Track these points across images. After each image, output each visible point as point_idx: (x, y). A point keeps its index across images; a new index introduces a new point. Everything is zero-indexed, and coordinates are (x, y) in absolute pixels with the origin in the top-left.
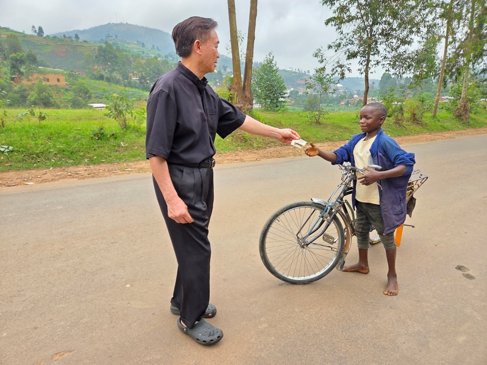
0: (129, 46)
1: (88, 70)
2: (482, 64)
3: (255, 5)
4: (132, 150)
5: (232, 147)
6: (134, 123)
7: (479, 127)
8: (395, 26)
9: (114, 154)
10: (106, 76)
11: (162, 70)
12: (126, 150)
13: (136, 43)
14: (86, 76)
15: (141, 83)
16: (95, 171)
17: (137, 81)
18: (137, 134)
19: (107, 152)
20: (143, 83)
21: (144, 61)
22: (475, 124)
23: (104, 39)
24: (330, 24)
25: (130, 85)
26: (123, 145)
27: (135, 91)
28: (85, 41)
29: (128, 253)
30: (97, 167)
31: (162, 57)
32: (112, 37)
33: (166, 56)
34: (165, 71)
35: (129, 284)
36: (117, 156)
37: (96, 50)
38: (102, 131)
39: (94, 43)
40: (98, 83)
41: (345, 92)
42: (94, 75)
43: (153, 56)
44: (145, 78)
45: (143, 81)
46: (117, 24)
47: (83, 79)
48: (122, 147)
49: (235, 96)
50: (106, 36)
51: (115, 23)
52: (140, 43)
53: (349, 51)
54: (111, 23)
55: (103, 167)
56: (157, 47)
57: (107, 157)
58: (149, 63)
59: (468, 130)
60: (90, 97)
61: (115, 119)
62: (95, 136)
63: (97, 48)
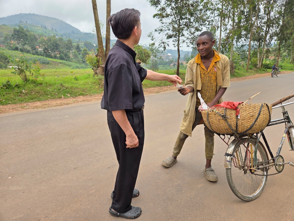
0: (35, 28)
1: (7, 44)
2: (241, 42)
3: (109, 5)
4: (31, 94)
5: (99, 91)
6: (32, 77)
7: (240, 77)
8: (192, 20)
9: (17, 98)
10: (20, 48)
11: (59, 44)
12: (26, 95)
13: (40, 26)
14: (6, 48)
15: (45, 52)
16: (3, 109)
17: (42, 51)
18: (34, 85)
19: (13, 97)
20: (46, 52)
21: (46, 38)
22: (238, 75)
23: (18, 23)
24: (156, 17)
25: (37, 53)
26: (24, 92)
27: (41, 58)
28: (4, 25)
29: (14, 158)
30: (5, 107)
31: (59, 36)
32: (23, 22)
33: (62, 35)
34: (61, 45)
35: (11, 176)
36: (20, 99)
37: (12, 31)
38: (9, 83)
39: (11, 26)
40: (15, 53)
41: (173, 58)
42: (11, 47)
43: (52, 35)
44: (48, 49)
45: (46, 51)
46: (26, 14)
47: (3, 50)
48: (23, 93)
49: (100, 60)
50: (19, 22)
51: (25, 13)
52: (43, 27)
53: (168, 34)
54: (22, 13)
55: (9, 106)
56: (55, 29)
57: (13, 100)
58: (49, 40)
59: (234, 79)
60: (8, 62)
61: (19, 75)
62: (4, 86)
63: (12, 29)
